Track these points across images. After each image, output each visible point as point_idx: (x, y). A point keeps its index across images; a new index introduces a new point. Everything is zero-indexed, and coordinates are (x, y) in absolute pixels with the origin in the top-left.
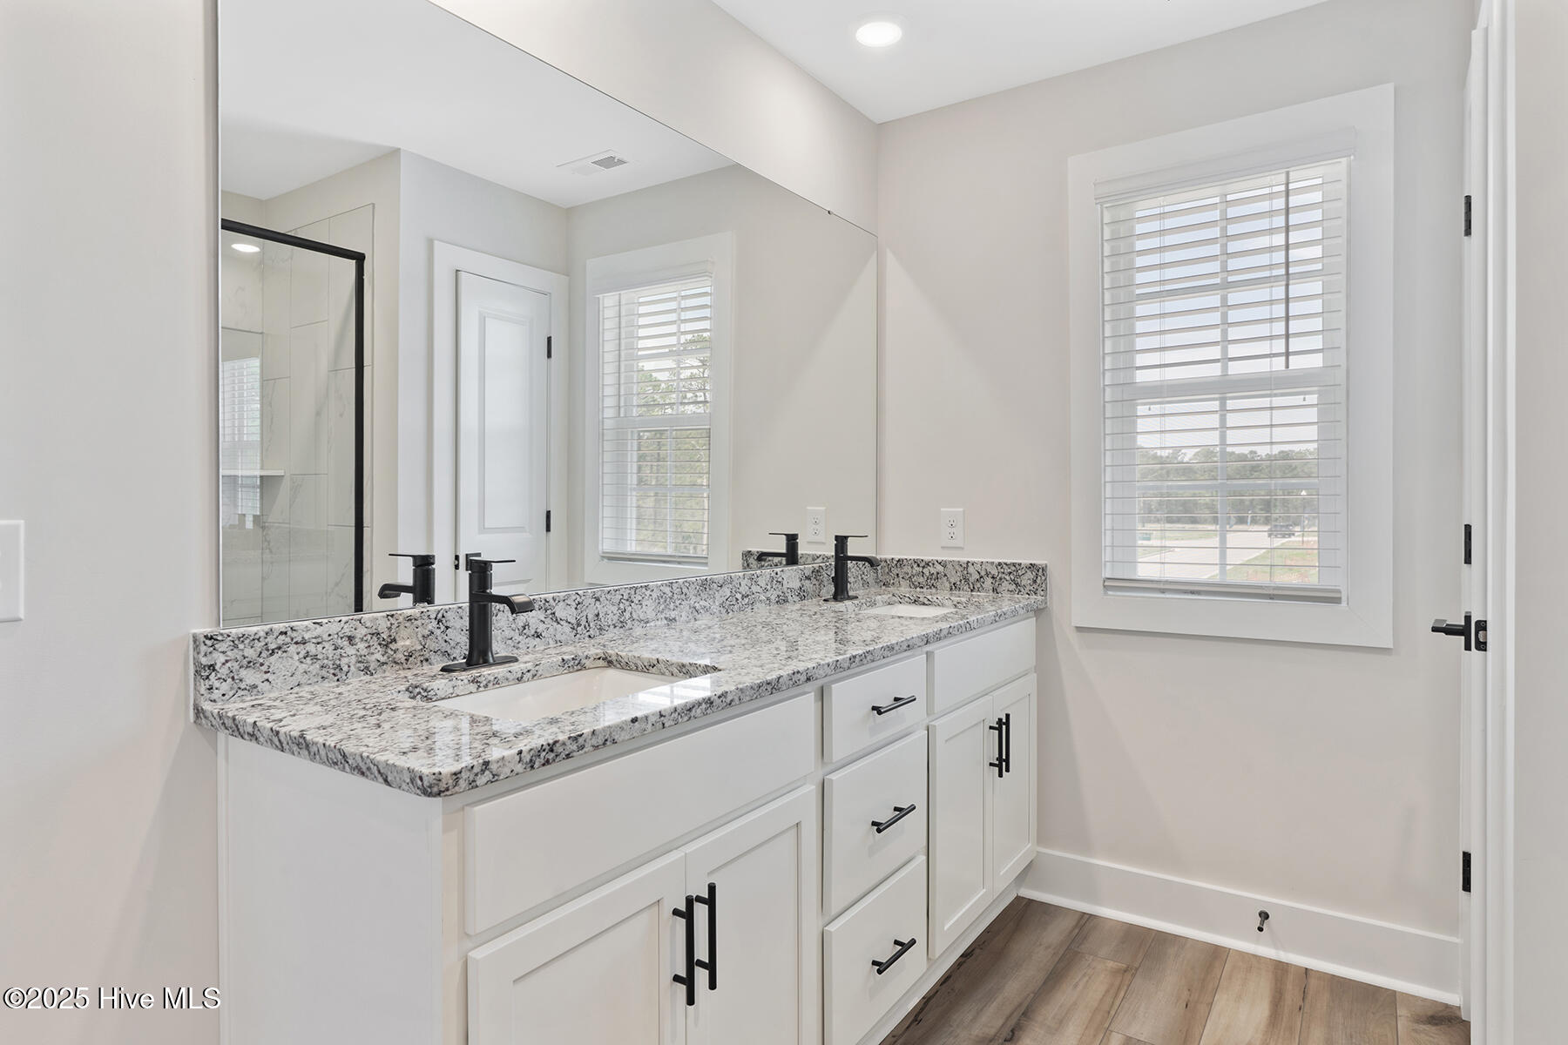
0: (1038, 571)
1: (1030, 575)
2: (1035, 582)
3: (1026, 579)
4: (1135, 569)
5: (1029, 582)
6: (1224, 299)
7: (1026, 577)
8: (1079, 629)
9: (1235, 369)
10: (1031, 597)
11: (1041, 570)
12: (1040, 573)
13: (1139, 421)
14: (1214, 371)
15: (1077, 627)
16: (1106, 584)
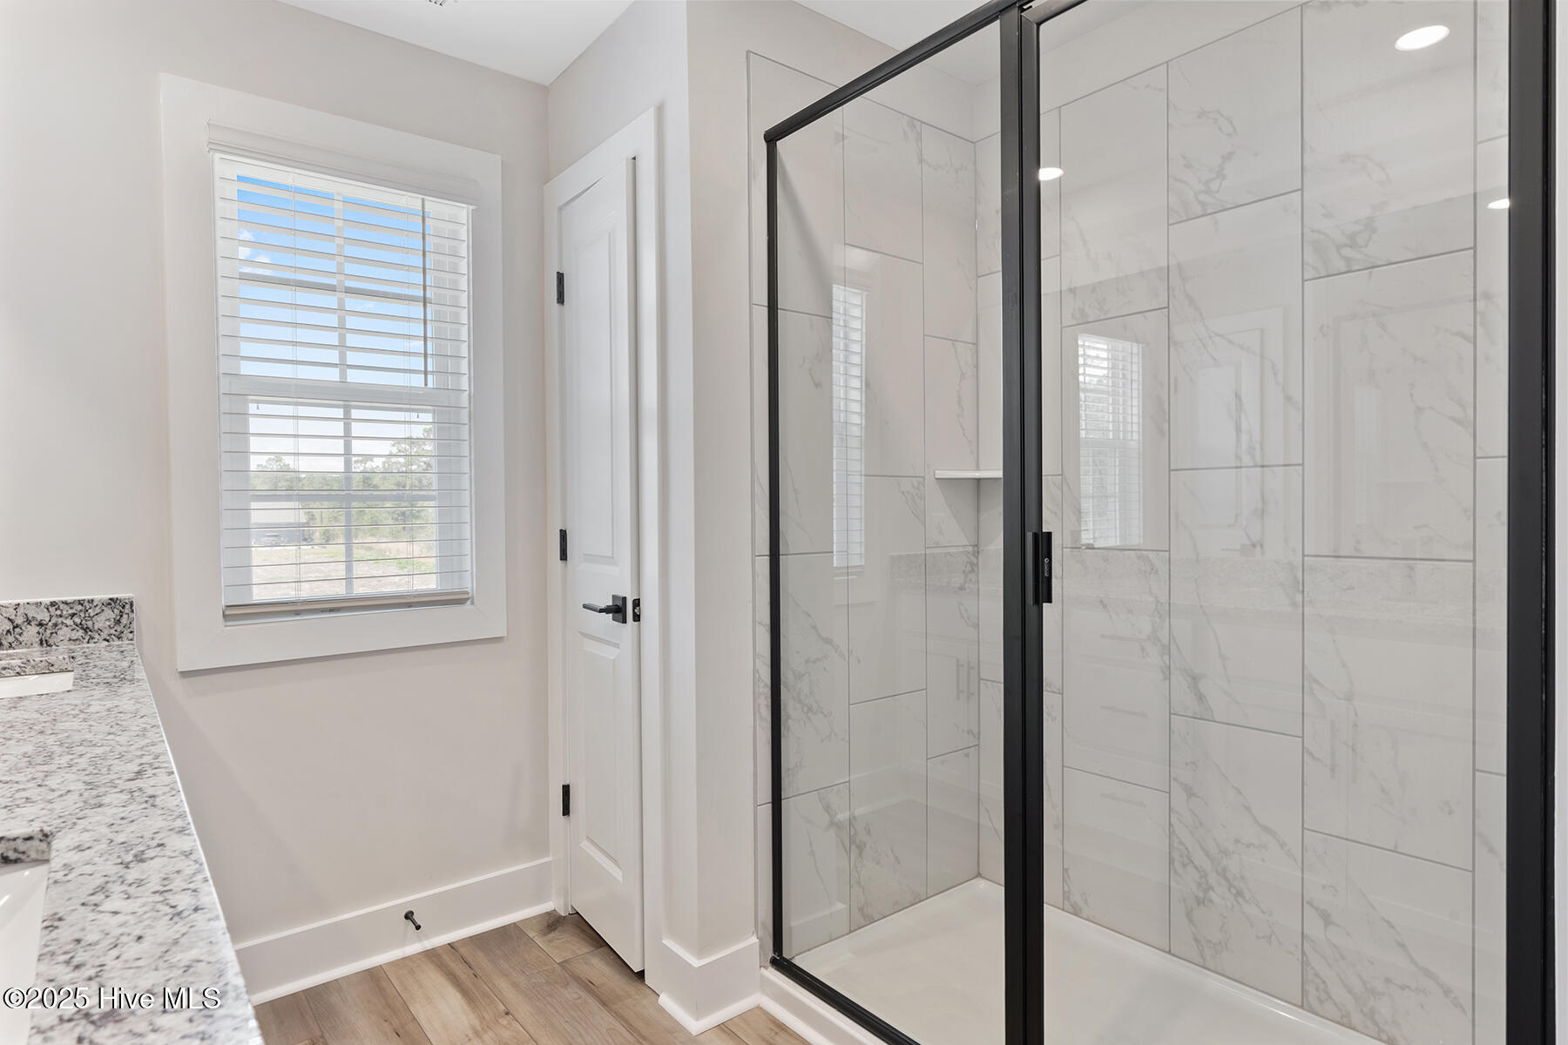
0: (120, 607)
1: (109, 614)
2: (118, 622)
3: (103, 621)
4: (250, 592)
5: (108, 623)
6: (341, 302)
7: (103, 617)
8: (185, 674)
9: (354, 377)
10: (112, 643)
11: (128, 606)
12: (127, 609)
13: (251, 420)
14: (333, 375)
15: (181, 672)
16: (228, 613)
